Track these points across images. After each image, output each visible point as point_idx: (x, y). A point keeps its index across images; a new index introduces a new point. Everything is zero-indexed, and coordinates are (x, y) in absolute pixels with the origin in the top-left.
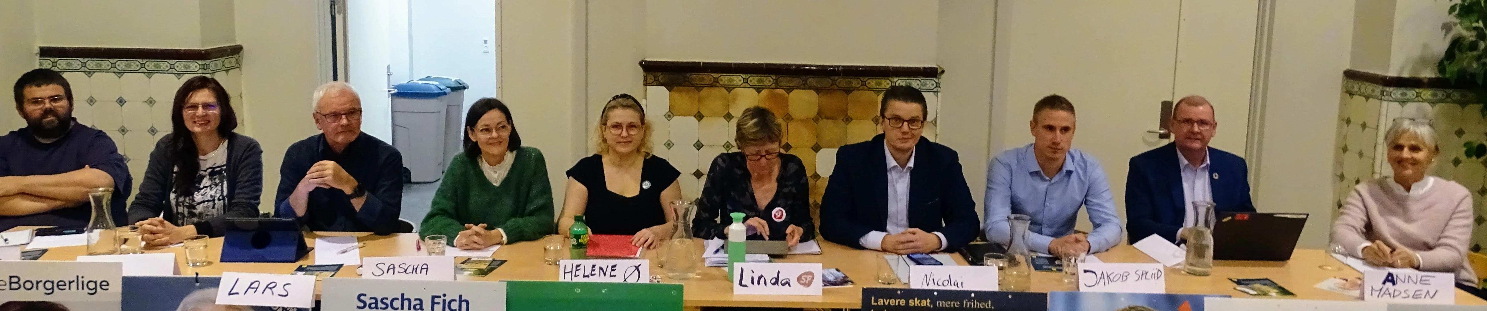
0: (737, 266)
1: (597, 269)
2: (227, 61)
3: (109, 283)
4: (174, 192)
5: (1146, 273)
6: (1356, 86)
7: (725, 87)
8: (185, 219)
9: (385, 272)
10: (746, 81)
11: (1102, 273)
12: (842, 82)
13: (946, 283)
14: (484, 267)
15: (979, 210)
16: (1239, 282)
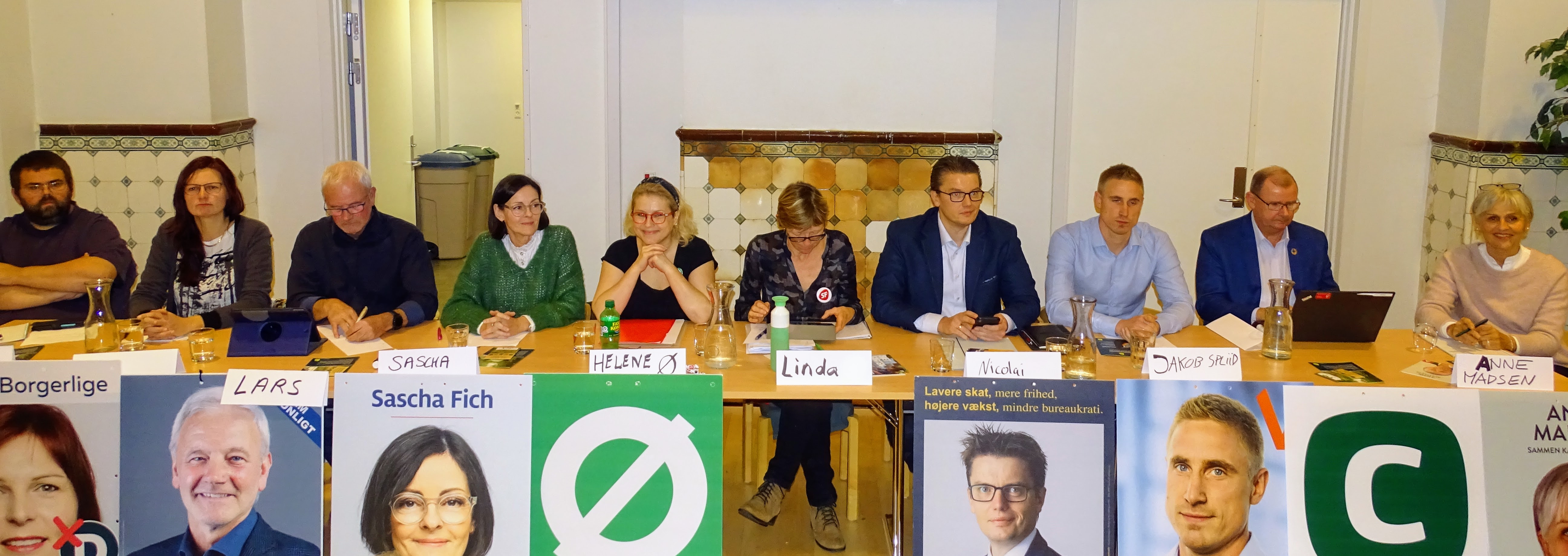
0: (780, 355)
1: (630, 359)
2: (239, 137)
3: (107, 382)
4: (178, 281)
5: (1221, 358)
6: (1442, 151)
7: (768, 157)
8: (190, 310)
9: (403, 365)
10: (790, 150)
11: (1174, 358)
12: (893, 149)
13: (1005, 371)
14: (509, 357)
15: (1040, 289)
16: (1321, 367)
